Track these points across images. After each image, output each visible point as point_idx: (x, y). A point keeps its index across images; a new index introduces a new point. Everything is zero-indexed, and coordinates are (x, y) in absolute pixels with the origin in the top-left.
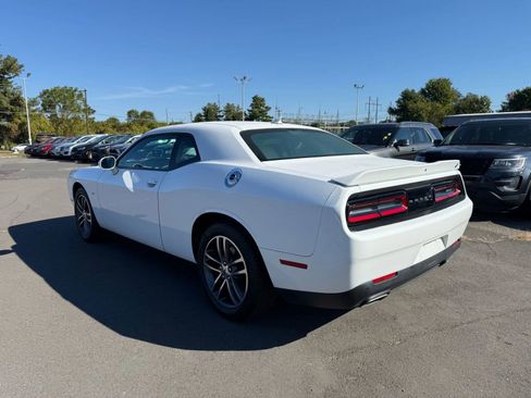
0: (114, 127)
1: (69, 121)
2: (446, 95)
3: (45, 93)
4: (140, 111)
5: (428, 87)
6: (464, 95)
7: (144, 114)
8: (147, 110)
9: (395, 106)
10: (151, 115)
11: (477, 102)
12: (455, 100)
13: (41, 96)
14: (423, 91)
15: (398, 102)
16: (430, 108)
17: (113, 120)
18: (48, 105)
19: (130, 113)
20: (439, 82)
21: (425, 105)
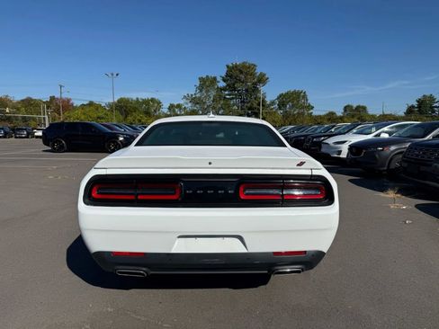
0: (329, 119)
1: (294, 115)
3: (280, 96)
4: (355, 106)
7: (358, 107)
8: (361, 105)
10: (364, 108)
13: (278, 98)
17: (332, 114)
18: (282, 105)
19: (346, 108)
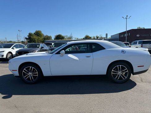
2: (41, 35)
5: (36, 32)
6: (45, 35)
9: (27, 37)
11: (49, 37)
12: (43, 36)
14: (34, 33)
15: (28, 36)
16: (37, 38)
20: (38, 31)
21: (36, 37)
